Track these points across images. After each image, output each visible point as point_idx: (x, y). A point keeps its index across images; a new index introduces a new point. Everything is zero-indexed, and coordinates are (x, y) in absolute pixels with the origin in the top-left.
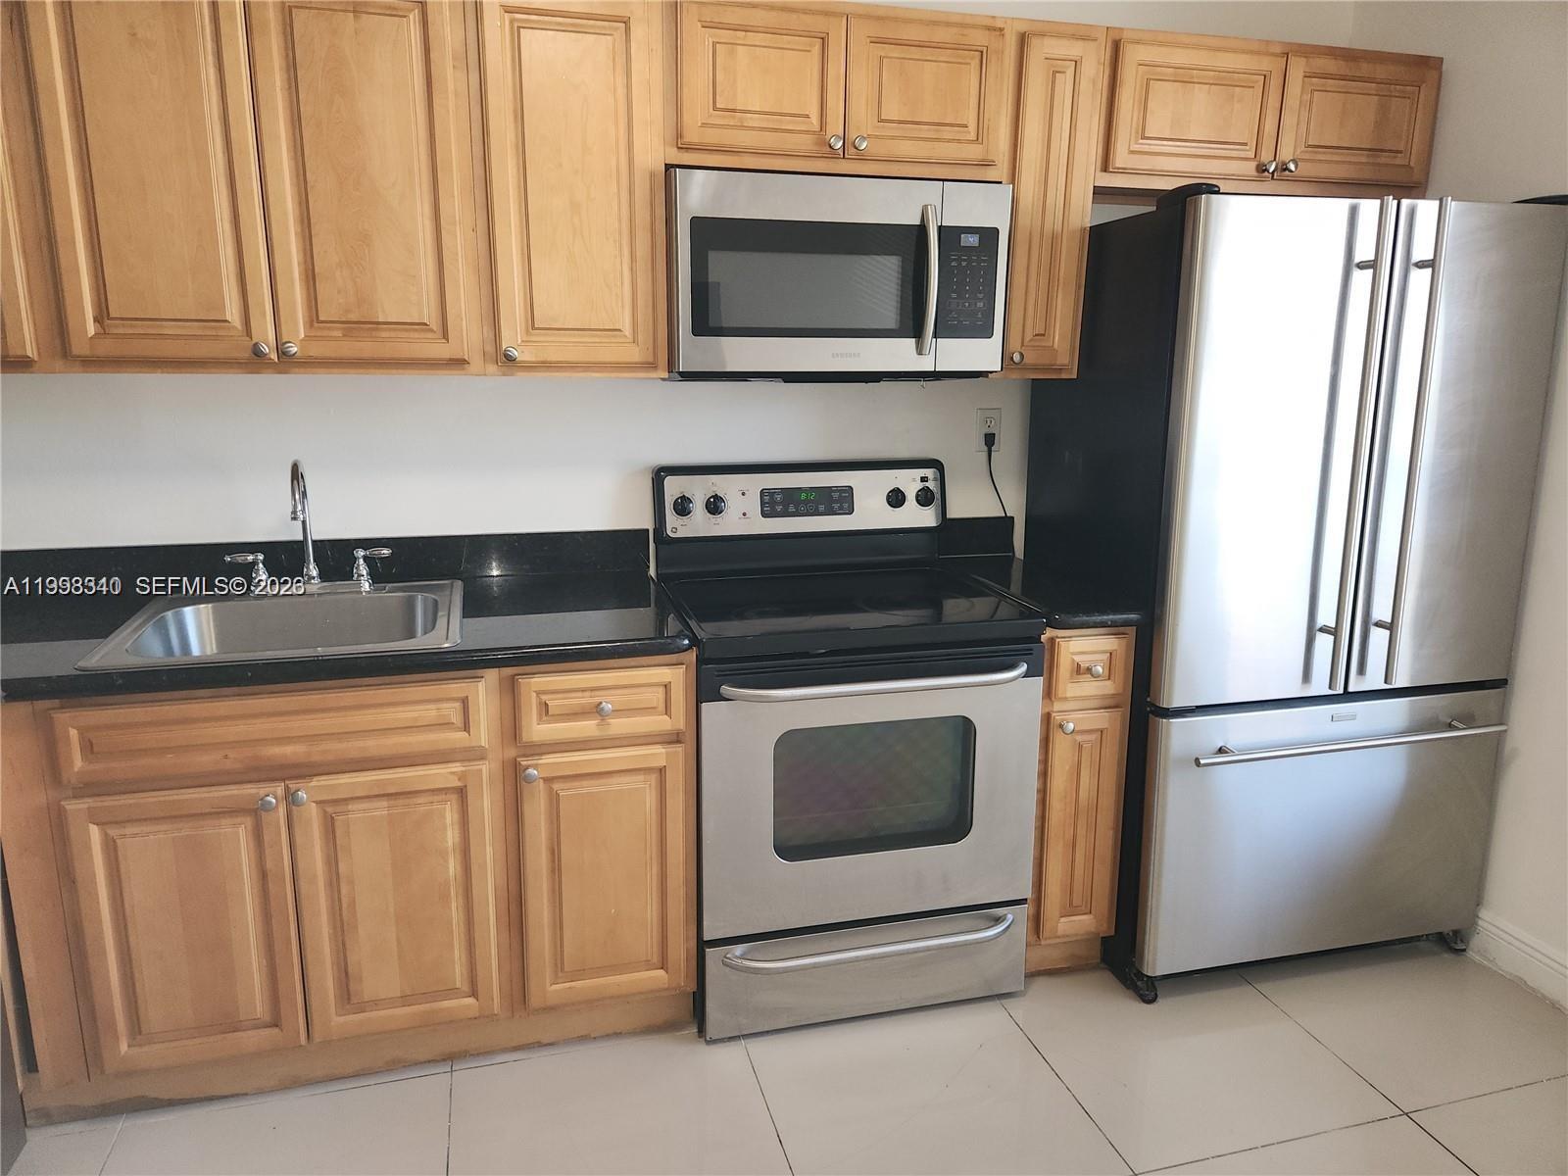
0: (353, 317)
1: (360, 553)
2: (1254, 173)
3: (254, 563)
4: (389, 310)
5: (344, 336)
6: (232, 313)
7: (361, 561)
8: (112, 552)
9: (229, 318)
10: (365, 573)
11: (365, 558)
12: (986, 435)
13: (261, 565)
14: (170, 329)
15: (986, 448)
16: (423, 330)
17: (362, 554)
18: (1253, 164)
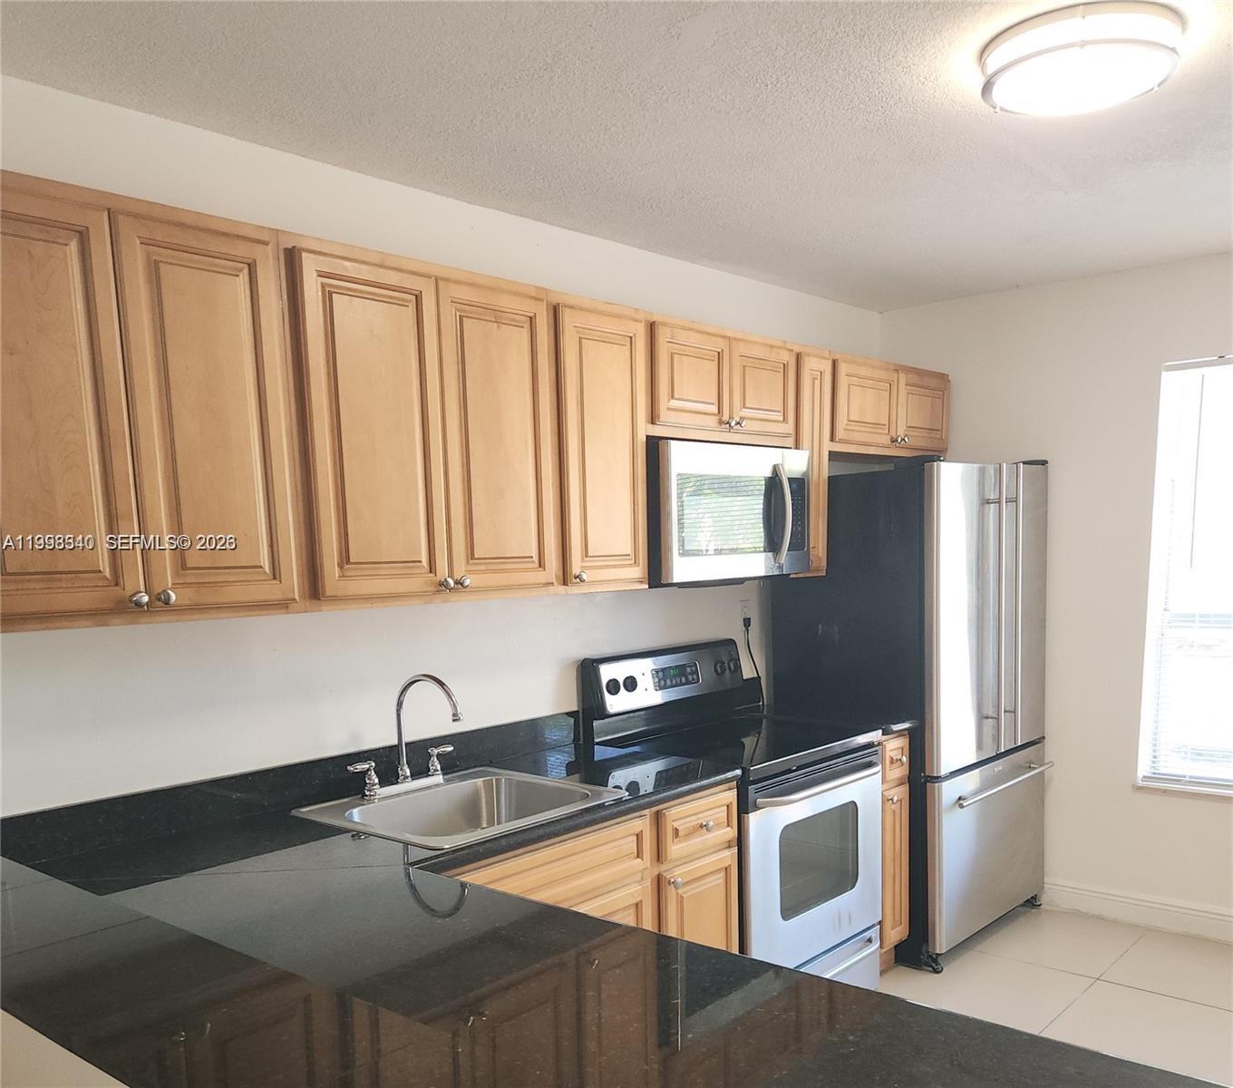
2: (889, 442)
3: (365, 773)
4: (513, 549)
5: (487, 569)
7: (435, 758)
8: (233, 780)
10: (439, 768)
12: (744, 619)
13: (373, 773)
14: (385, 571)
15: (744, 629)
16: (529, 562)
17: (435, 751)
18: (889, 438)
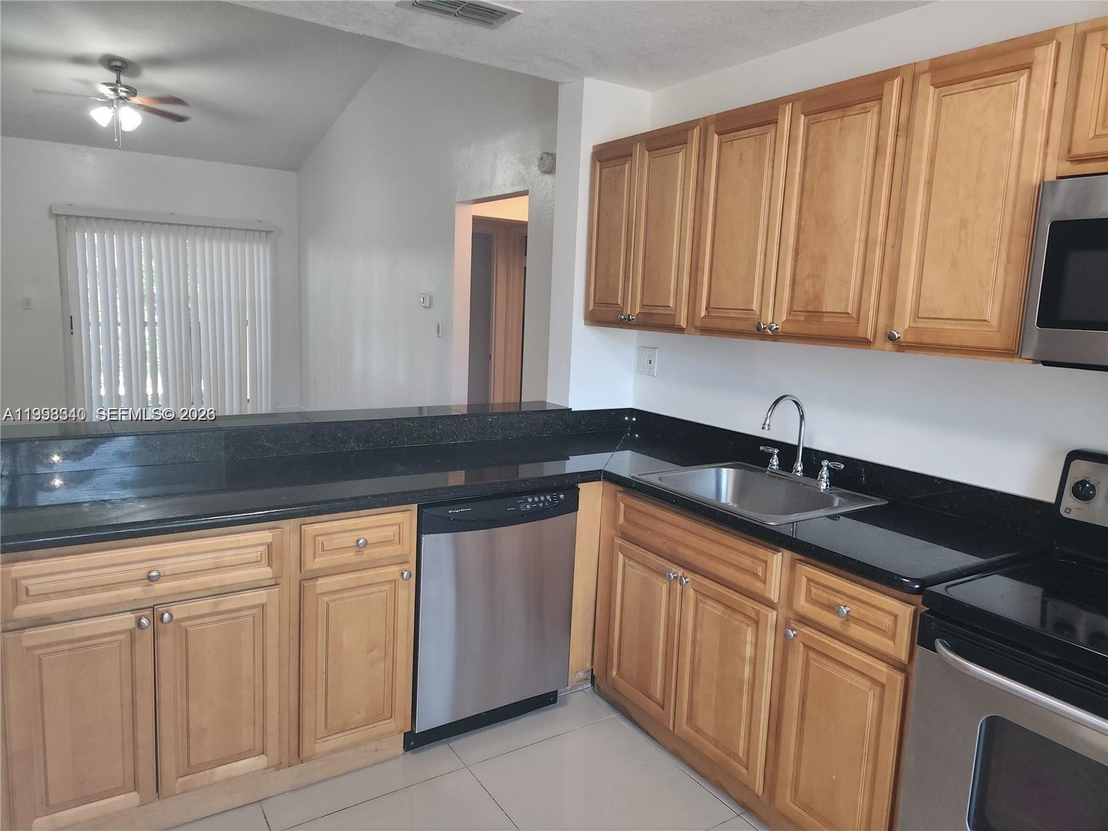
0: (810, 308)
1: (825, 463)
4: (829, 305)
5: (805, 320)
6: (755, 307)
7: (825, 468)
9: (754, 308)
10: (825, 476)
11: (829, 468)
13: (776, 456)
14: (732, 314)
16: (846, 317)
17: (826, 464)
